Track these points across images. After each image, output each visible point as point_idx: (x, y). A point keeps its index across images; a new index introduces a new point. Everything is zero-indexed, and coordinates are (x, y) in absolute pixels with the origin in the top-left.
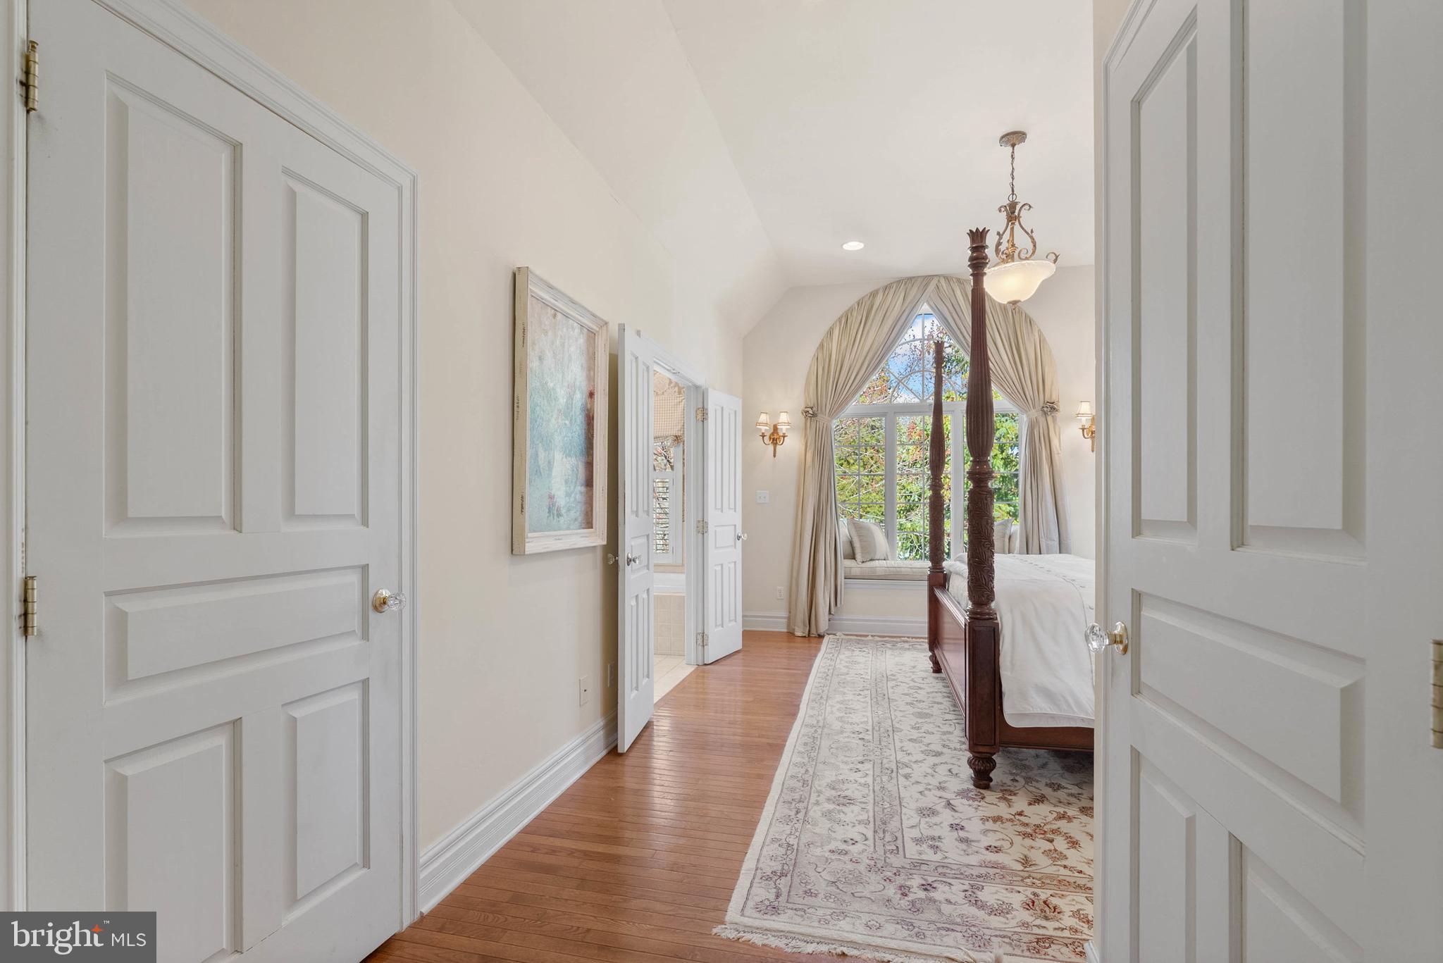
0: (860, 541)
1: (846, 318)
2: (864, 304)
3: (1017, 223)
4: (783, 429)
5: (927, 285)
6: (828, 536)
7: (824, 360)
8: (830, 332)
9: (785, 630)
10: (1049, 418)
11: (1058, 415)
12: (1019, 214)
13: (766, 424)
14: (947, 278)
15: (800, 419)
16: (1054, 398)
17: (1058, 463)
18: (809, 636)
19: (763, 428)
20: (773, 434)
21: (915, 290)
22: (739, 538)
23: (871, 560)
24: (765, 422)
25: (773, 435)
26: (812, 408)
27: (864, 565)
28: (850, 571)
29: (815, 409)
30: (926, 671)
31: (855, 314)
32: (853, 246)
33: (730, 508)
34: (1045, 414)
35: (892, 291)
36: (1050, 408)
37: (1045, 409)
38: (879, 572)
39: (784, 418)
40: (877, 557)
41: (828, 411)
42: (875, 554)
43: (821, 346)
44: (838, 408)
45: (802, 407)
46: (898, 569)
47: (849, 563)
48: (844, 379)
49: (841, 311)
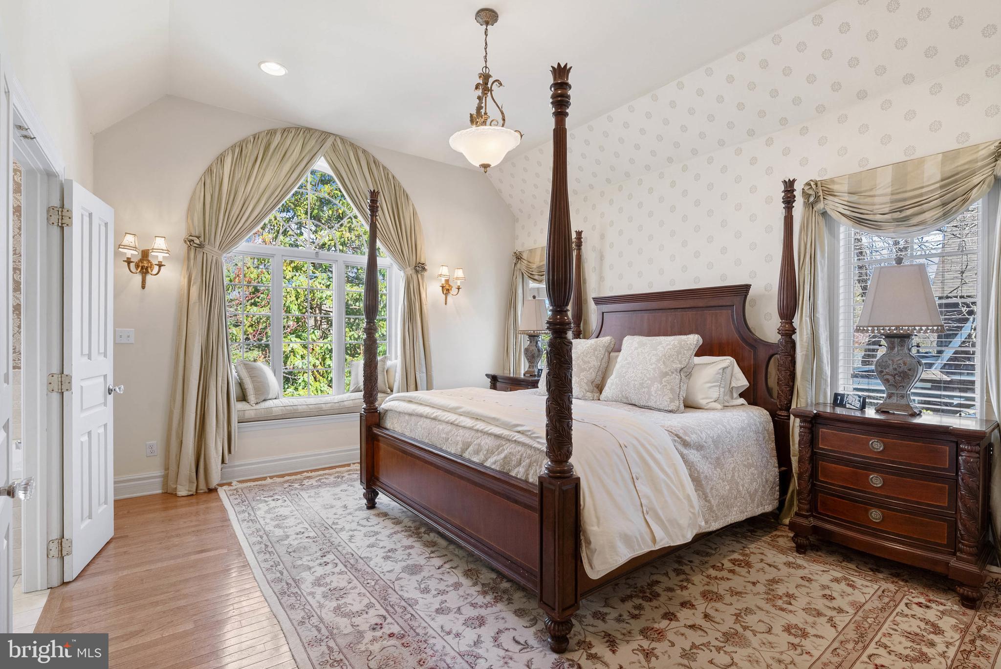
0: (253, 382)
1: (240, 148)
2: (260, 139)
3: (489, 94)
4: (157, 256)
5: (324, 141)
6: (220, 379)
7: (213, 188)
8: (221, 159)
9: (160, 491)
10: (419, 276)
11: (426, 274)
12: (491, 87)
13: (135, 248)
14: (343, 139)
15: (181, 248)
16: (422, 261)
17: (426, 311)
18: (196, 492)
19: (129, 253)
20: (141, 261)
21: (312, 142)
22: (110, 391)
23: (265, 400)
24: (133, 245)
25: (142, 263)
26: (198, 237)
27: (258, 407)
28: (244, 415)
29: (202, 239)
30: (360, 509)
31: (250, 146)
32: (273, 69)
33: (99, 353)
34: (417, 272)
35: (291, 135)
36: (420, 268)
37: (417, 268)
38: (277, 411)
39: (160, 243)
40: (270, 397)
41: (218, 243)
42: (268, 394)
43: (210, 170)
44: (230, 242)
45: (184, 235)
46: (295, 407)
47: (241, 406)
48: (237, 213)
49: (236, 138)
